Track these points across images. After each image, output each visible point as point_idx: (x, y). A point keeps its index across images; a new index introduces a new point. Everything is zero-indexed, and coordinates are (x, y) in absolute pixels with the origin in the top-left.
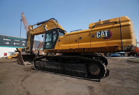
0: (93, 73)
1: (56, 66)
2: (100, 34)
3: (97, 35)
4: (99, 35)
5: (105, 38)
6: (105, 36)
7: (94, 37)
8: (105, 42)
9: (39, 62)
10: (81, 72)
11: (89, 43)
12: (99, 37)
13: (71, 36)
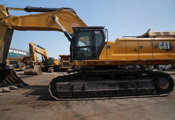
0: (163, 88)
1: (110, 86)
2: (163, 46)
3: (160, 47)
4: (161, 46)
5: (167, 50)
6: (167, 48)
7: (157, 47)
8: (167, 54)
9: (67, 83)
10: (150, 88)
11: (151, 54)
12: (161, 49)
13: (127, 42)
